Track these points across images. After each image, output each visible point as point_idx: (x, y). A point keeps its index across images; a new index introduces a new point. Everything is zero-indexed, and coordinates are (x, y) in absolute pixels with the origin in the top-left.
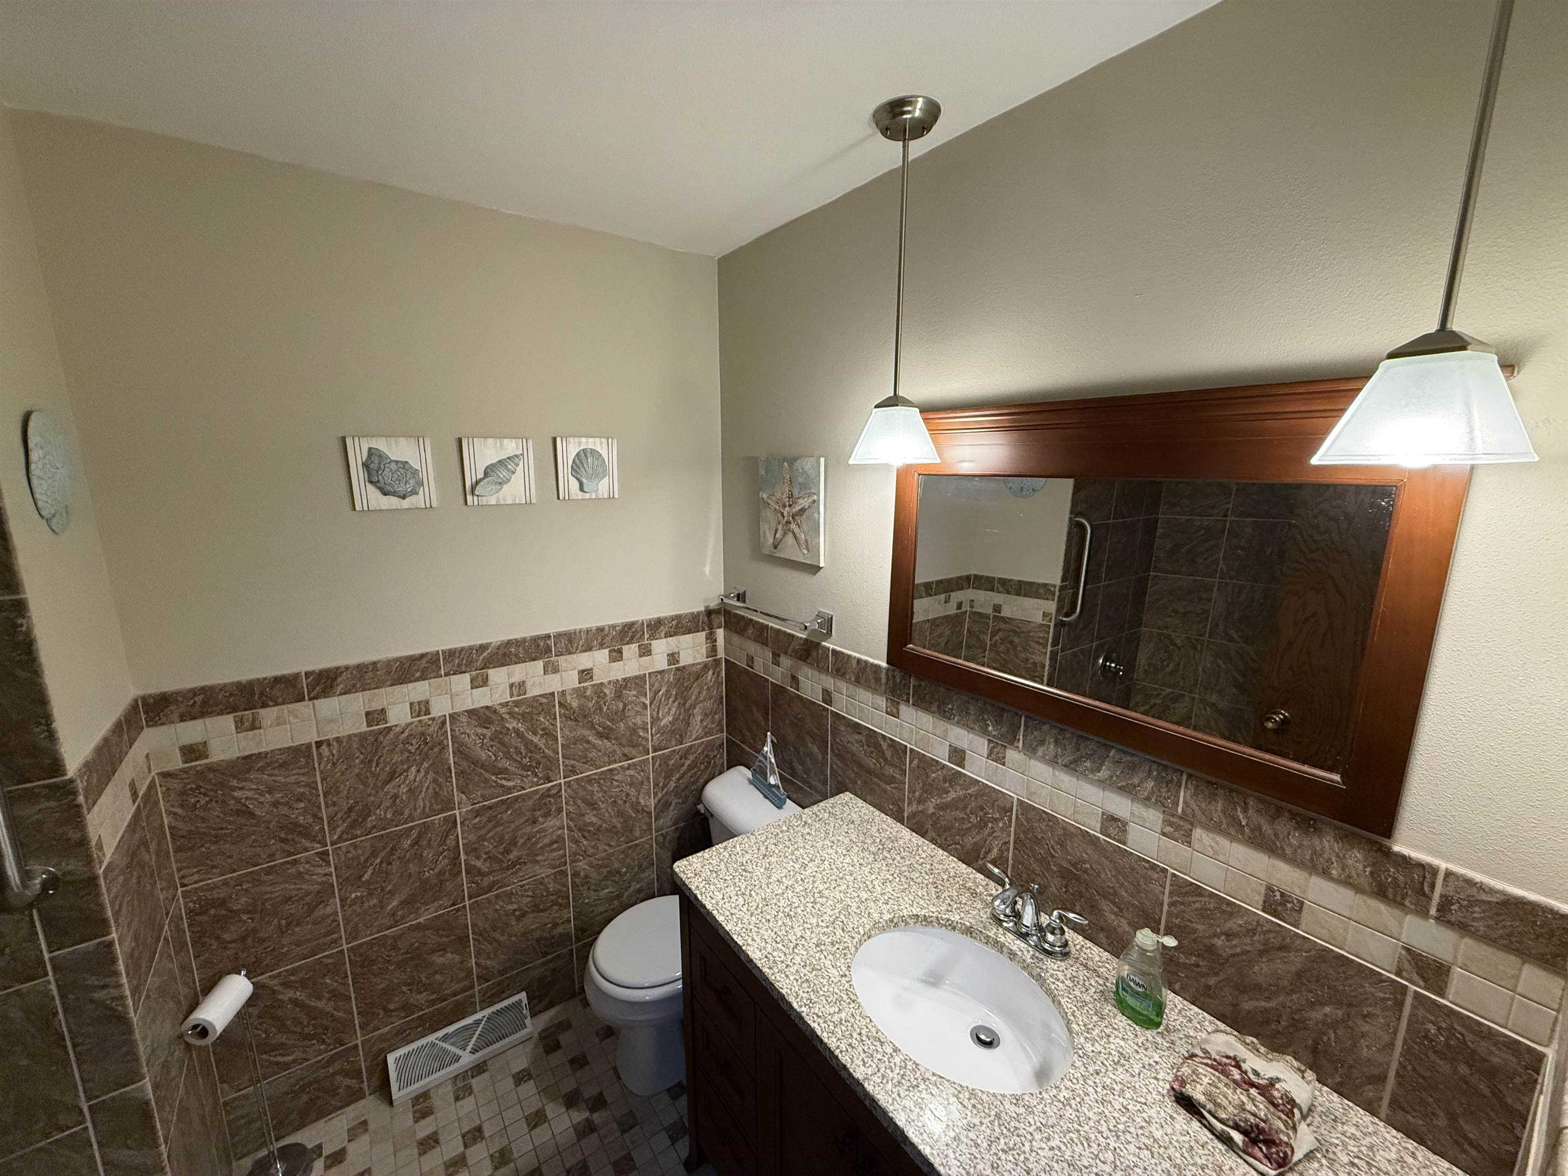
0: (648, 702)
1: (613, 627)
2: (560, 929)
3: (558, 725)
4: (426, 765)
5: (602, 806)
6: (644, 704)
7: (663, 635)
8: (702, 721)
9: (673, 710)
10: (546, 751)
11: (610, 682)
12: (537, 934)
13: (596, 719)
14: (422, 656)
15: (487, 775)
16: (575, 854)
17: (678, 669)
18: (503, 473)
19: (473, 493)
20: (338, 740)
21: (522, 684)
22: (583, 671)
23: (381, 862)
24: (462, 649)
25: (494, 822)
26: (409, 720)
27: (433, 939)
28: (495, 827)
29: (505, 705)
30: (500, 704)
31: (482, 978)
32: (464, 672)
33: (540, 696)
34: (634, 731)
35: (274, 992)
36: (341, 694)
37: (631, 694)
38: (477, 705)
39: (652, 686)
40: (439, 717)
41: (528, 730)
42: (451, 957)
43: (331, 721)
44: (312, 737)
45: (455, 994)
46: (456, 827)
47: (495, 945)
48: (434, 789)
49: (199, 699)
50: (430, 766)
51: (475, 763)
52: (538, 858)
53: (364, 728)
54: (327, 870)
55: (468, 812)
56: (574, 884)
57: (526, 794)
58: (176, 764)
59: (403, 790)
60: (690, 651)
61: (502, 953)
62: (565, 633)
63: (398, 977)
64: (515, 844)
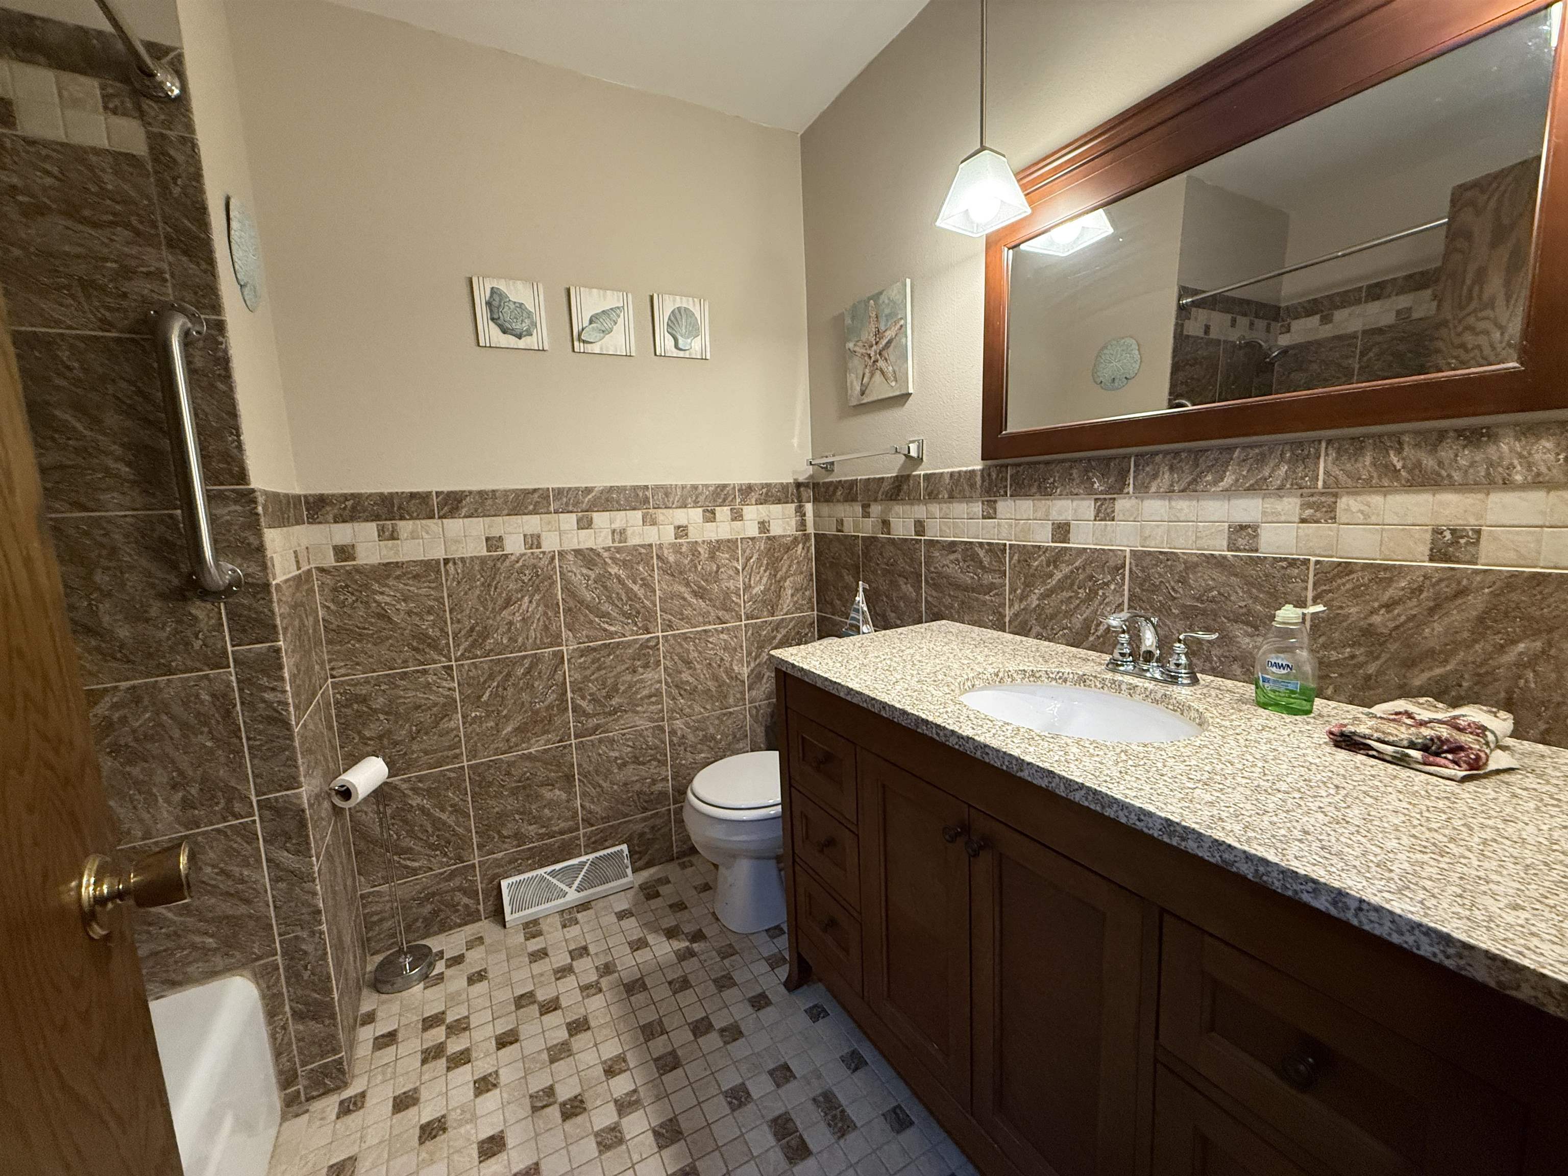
0: (740, 568)
1: (707, 486)
2: (659, 787)
3: (656, 576)
4: (537, 597)
5: (698, 666)
6: (736, 569)
7: (753, 501)
8: (792, 595)
9: (765, 580)
10: (645, 601)
11: (703, 542)
12: (637, 787)
13: (692, 577)
14: (535, 490)
15: (591, 616)
16: (673, 711)
17: (768, 538)
18: (608, 324)
19: (579, 339)
20: (462, 560)
21: (623, 532)
22: (679, 527)
23: (498, 687)
24: (570, 489)
25: (597, 665)
26: (523, 551)
27: (542, 773)
28: (599, 669)
29: (608, 549)
30: (603, 548)
31: (588, 822)
32: (572, 512)
33: (639, 545)
34: (727, 594)
35: (405, 795)
36: (466, 517)
37: (724, 557)
38: (582, 546)
39: (744, 551)
40: (549, 552)
41: (628, 577)
42: (559, 794)
43: (457, 542)
44: (439, 553)
45: (562, 833)
46: (563, 663)
47: (598, 789)
48: (544, 622)
49: (349, 503)
50: (542, 598)
51: (581, 602)
52: (639, 709)
53: (484, 553)
54: (452, 685)
55: (574, 650)
56: (671, 741)
57: (627, 642)
58: (330, 561)
59: (518, 618)
60: (780, 522)
61: (605, 800)
62: (662, 487)
63: (511, 804)
64: (617, 691)
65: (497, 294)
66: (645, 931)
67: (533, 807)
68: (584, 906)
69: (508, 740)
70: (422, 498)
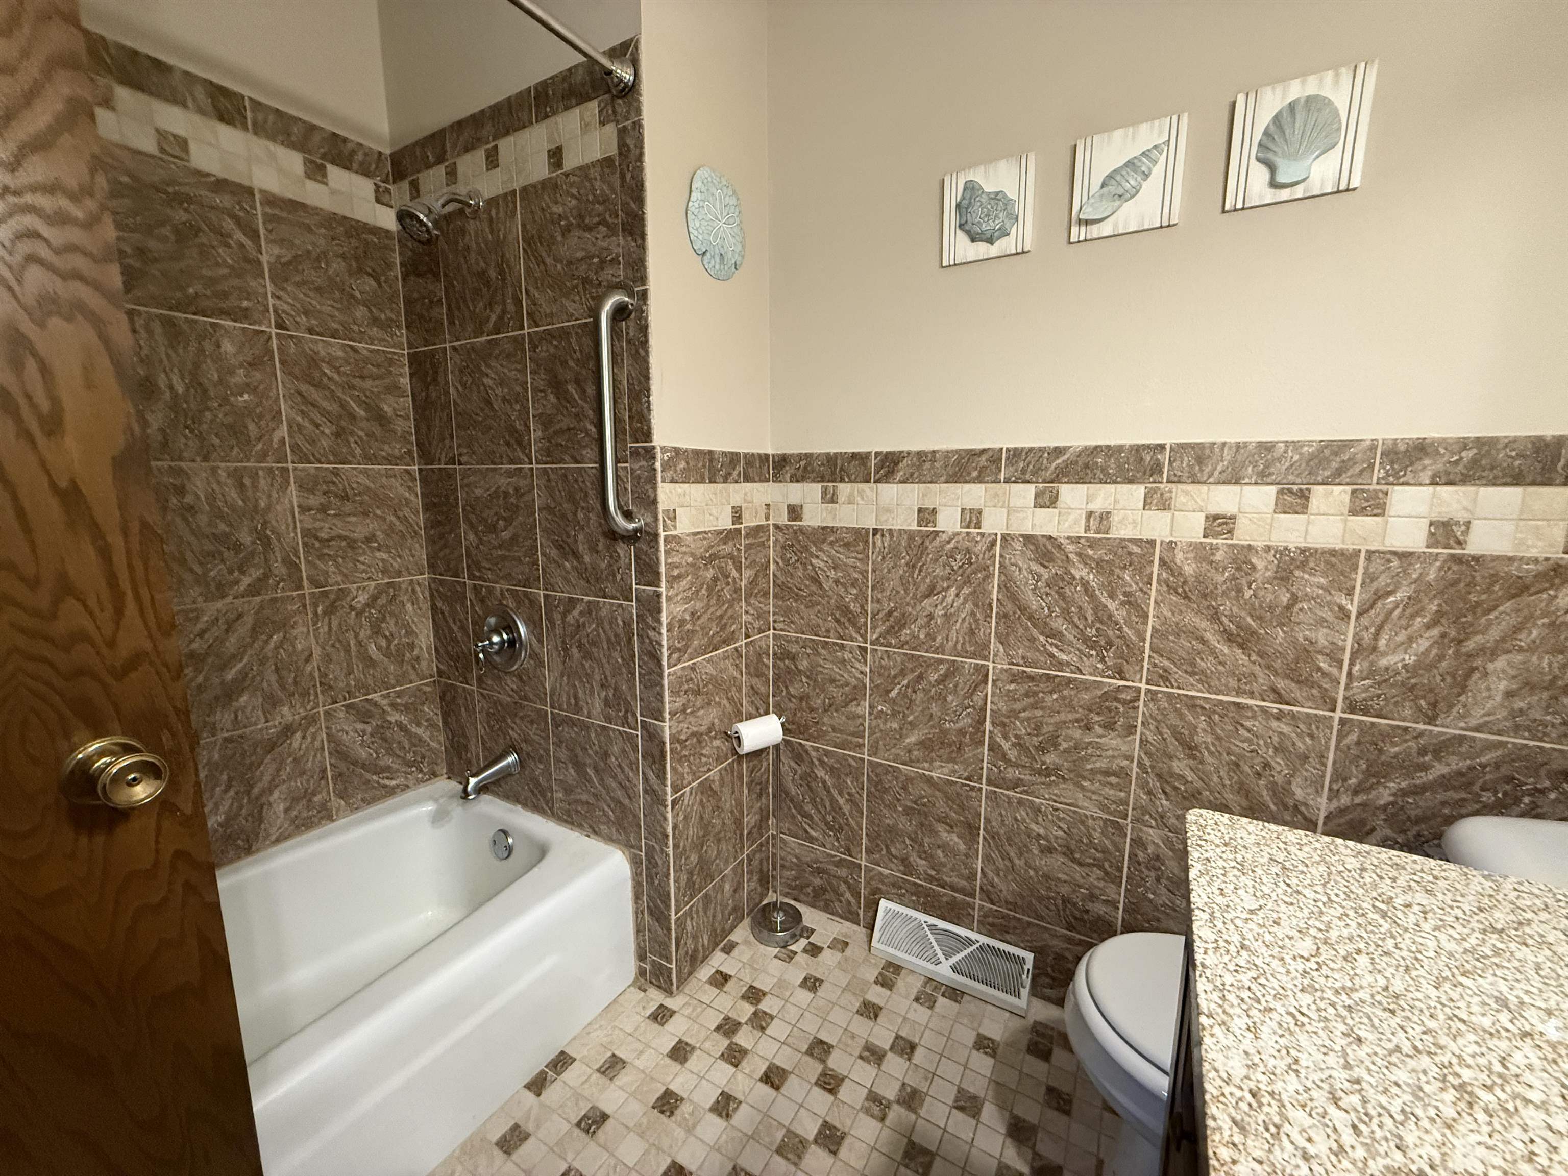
0: (1353, 610)
1: (1296, 445)
2: (1099, 909)
3: (1153, 593)
4: (966, 591)
6: (1341, 608)
7: (1426, 477)
8: (1510, 694)
9: (1423, 644)
10: (1125, 629)
11: (1268, 549)
12: (1065, 890)
13: (1226, 606)
14: (984, 451)
15: (1035, 632)
16: (1145, 811)
17: (1458, 560)
18: (1131, 181)
19: (1080, 222)
20: (890, 531)
21: (1105, 516)
22: (1216, 517)
23: (907, 687)
24: (1031, 449)
25: (1031, 700)
26: (958, 529)
27: (942, 807)
28: (1034, 706)
29: (1076, 540)
30: (1068, 538)
31: (987, 895)
32: (1028, 482)
33: (1130, 540)
34: (1306, 652)
36: (901, 482)
37: (1313, 582)
38: (1037, 532)
39: (1370, 578)
40: (990, 535)
41: (1102, 587)
43: (888, 511)
44: (870, 523)
45: (954, 889)
46: (986, 683)
47: (1007, 863)
48: (970, 624)
49: (803, 464)
50: (971, 593)
51: (1023, 609)
52: (1086, 784)
53: (914, 527)
54: (863, 668)
55: (1002, 670)
56: (1133, 856)
57: (1084, 682)
58: (783, 520)
59: (940, 612)
60: (1509, 527)
61: (1014, 880)
62: (1192, 446)
64: (1056, 745)
65: (973, 188)
66: (990, 1093)
67: (926, 840)
68: (955, 994)
69: (910, 751)
70: (860, 458)
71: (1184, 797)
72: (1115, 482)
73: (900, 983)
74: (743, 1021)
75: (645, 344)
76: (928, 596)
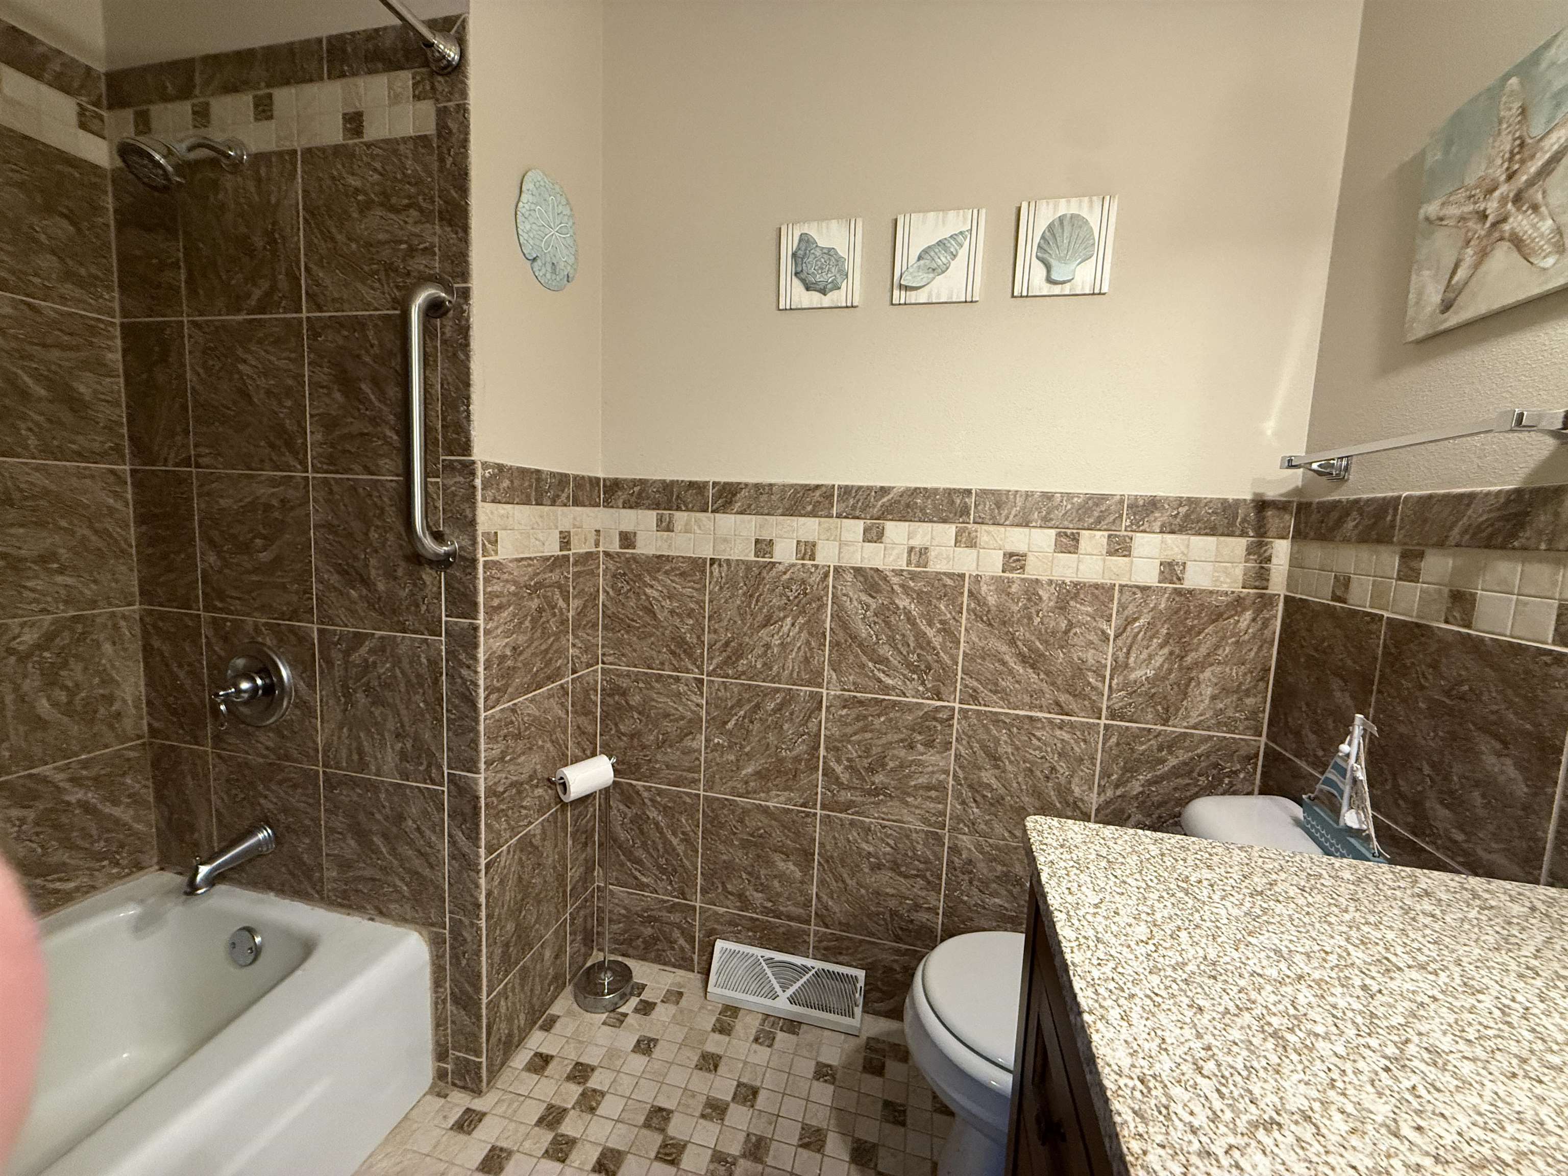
0: (1111, 633)
1: (1069, 496)
2: (923, 917)
3: (964, 622)
4: (801, 620)
5: (1009, 768)
6: (1103, 632)
7: (1157, 526)
8: (1214, 698)
9: (1158, 661)
10: (942, 654)
11: (1051, 582)
12: (892, 903)
13: (1021, 632)
14: (817, 487)
15: (864, 659)
16: (959, 820)
17: (1179, 593)
18: (944, 258)
19: (900, 286)
20: (728, 562)
21: (924, 552)
22: (1011, 555)
23: (744, 718)
24: (860, 488)
25: (861, 724)
26: (793, 560)
27: (778, 836)
28: (864, 730)
29: (899, 573)
30: (893, 571)
31: (822, 919)
32: (858, 518)
33: (944, 574)
34: (1079, 670)
36: (737, 513)
37: (1083, 610)
38: (866, 565)
39: (1122, 607)
40: (823, 567)
41: (922, 616)
42: (790, 868)
43: (725, 540)
44: (708, 552)
45: (790, 918)
46: (820, 710)
47: (840, 885)
48: (805, 653)
49: (637, 489)
50: (806, 623)
51: (854, 638)
52: (910, 800)
53: (752, 557)
54: (700, 701)
55: (836, 697)
56: (950, 862)
57: (907, 704)
58: (615, 547)
59: (776, 641)
60: (1209, 567)
61: (847, 901)
62: (993, 492)
63: (741, 858)
64: (884, 765)
65: (808, 241)
66: (832, 1122)
67: (763, 872)
68: (792, 1026)
69: (746, 783)
70: (698, 488)
71: (992, 804)
72: (931, 521)
73: (739, 1026)
74: (570, 1106)
75: (465, 346)
76: (765, 626)
